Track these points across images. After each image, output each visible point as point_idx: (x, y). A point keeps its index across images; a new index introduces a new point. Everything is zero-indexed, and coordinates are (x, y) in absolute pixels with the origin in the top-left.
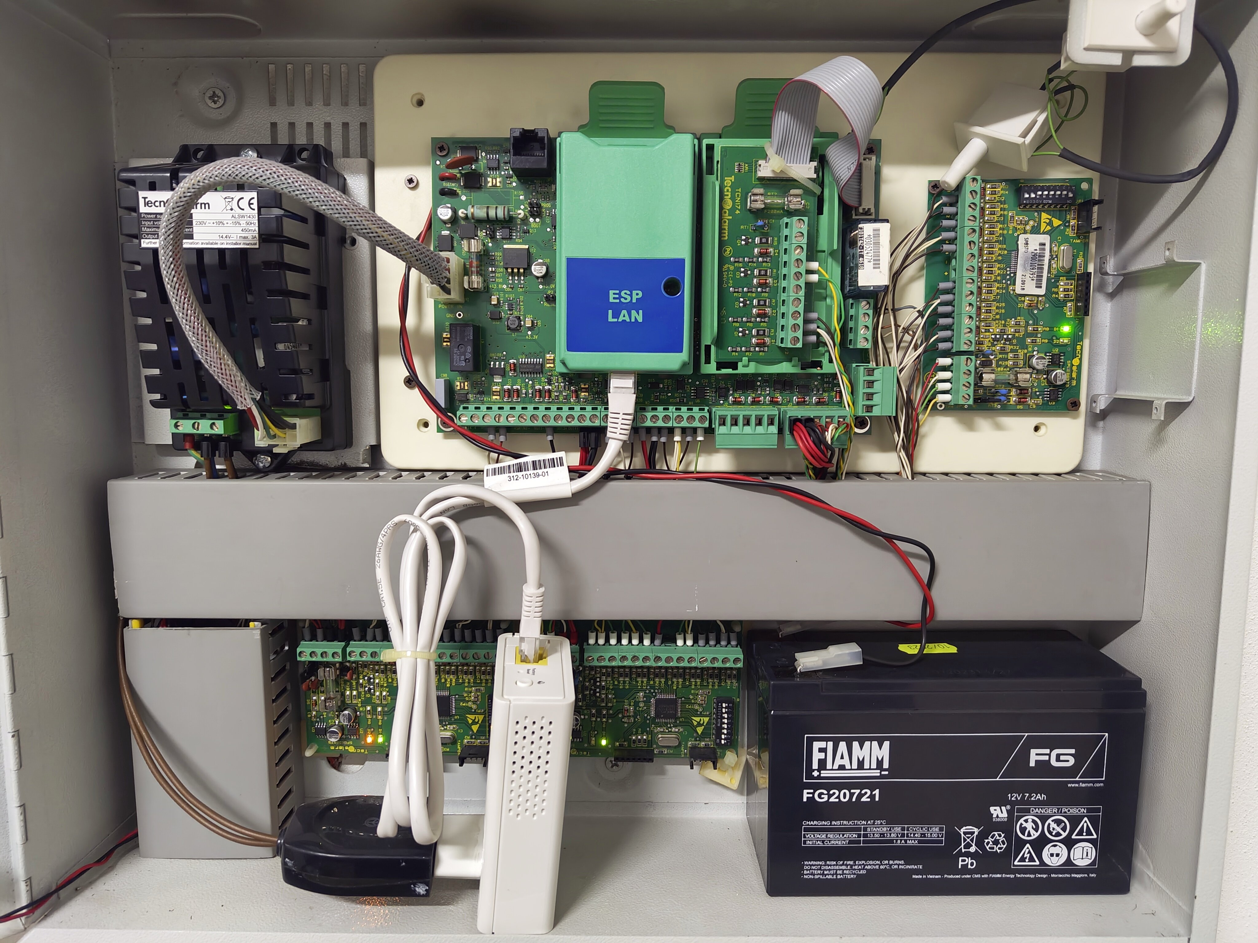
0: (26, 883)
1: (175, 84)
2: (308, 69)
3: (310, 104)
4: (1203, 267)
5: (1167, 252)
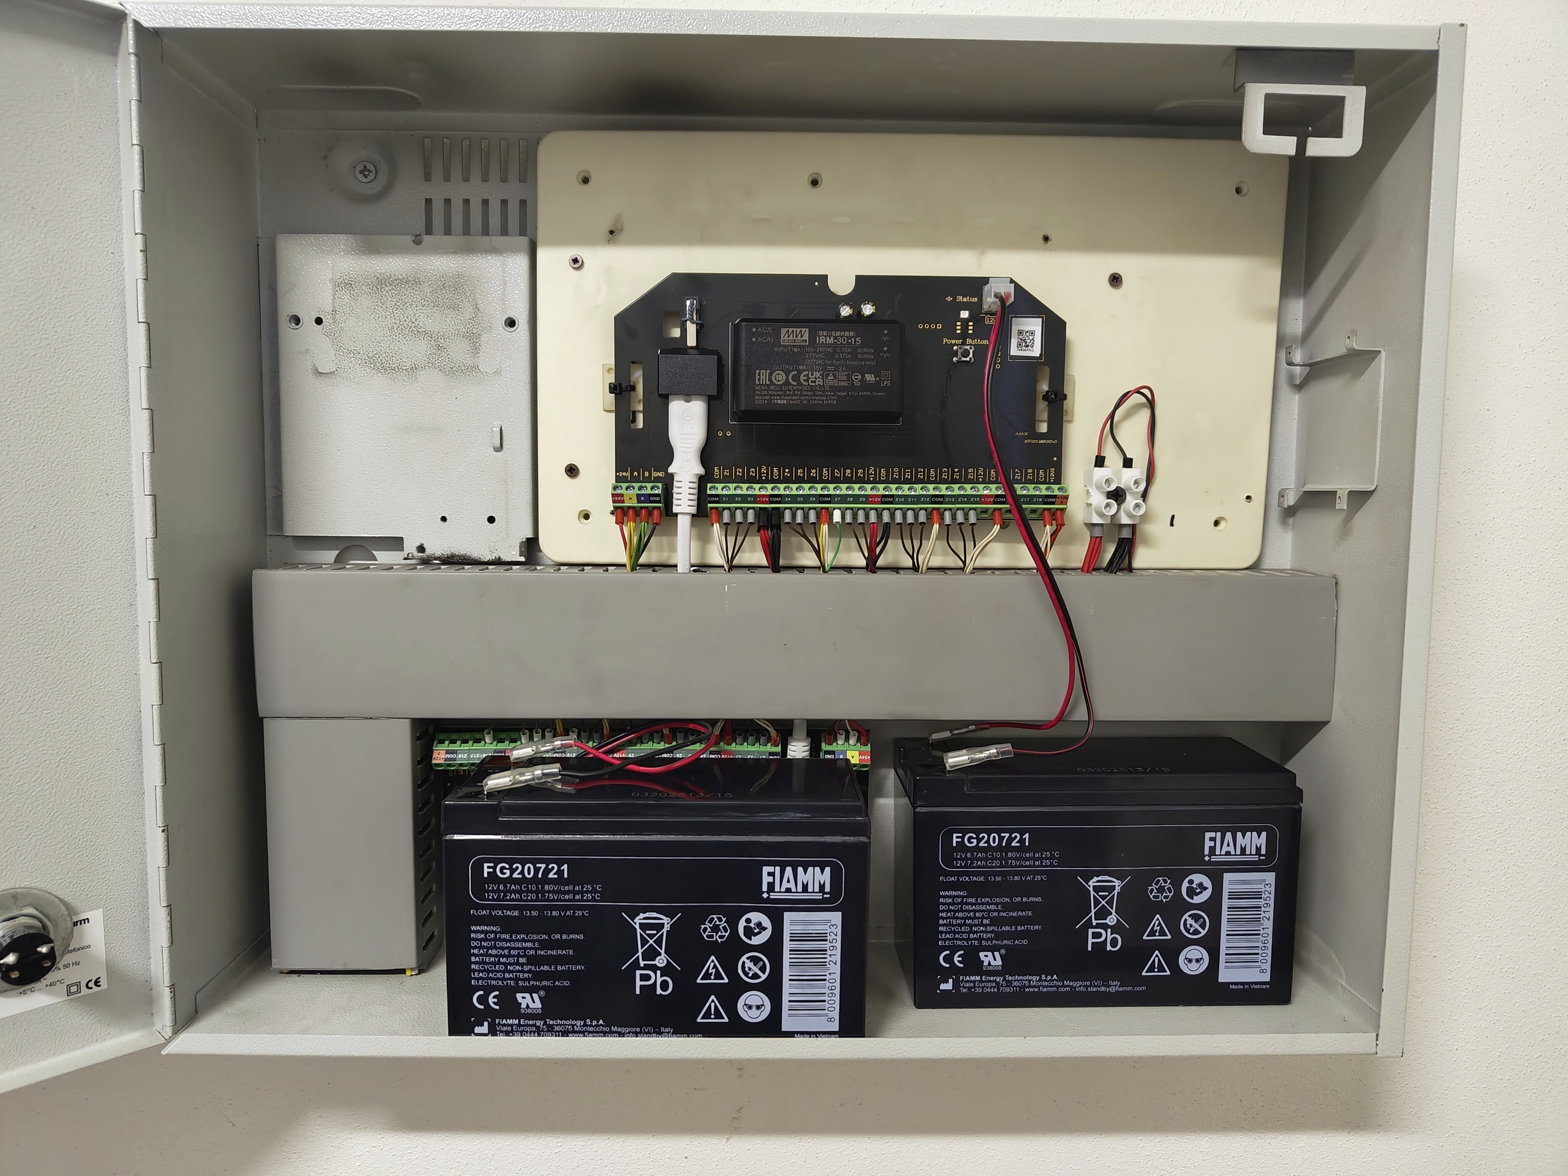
0: (170, 989)
1: (325, 157)
2: (466, 143)
3: (466, 179)
4: (1383, 354)
5: (1348, 341)
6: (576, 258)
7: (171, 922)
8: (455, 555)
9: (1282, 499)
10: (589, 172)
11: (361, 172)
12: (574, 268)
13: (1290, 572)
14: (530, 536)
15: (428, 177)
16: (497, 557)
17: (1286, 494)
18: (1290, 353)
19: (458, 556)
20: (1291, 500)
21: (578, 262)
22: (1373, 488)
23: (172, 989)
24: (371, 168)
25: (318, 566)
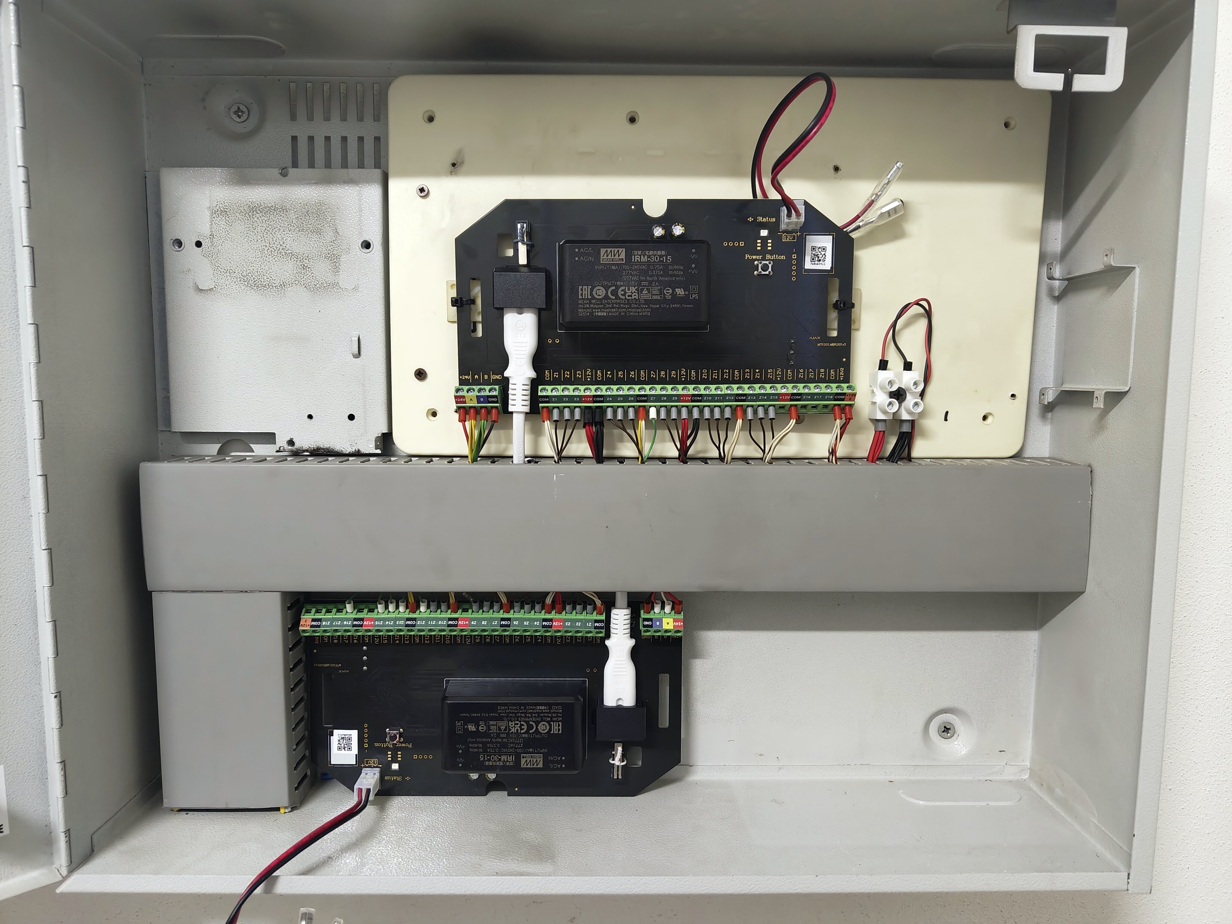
0: (65, 834)
1: (203, 100)
2: (326, 87)
3: (327, 119)
4: (1137, 270)
5: (1105, 258)
6: (423, 188)
7: (65, 776)
8: (321, 448)
9: (1042, 397)
10: (434, 112)
11: (235, 113)
12: (421, 196)
13: (1049, 460)
14: (385, 431)
15: (293, 117)
16: (357, 450)
17: (1047, 393)
18: (1051, 269)
19: (323, 449)
20: (1050, 397)
21: (425, 191)
22: (1127, 389)
23: (67, 834)
24: (245, 109)
25: (200, 458)
